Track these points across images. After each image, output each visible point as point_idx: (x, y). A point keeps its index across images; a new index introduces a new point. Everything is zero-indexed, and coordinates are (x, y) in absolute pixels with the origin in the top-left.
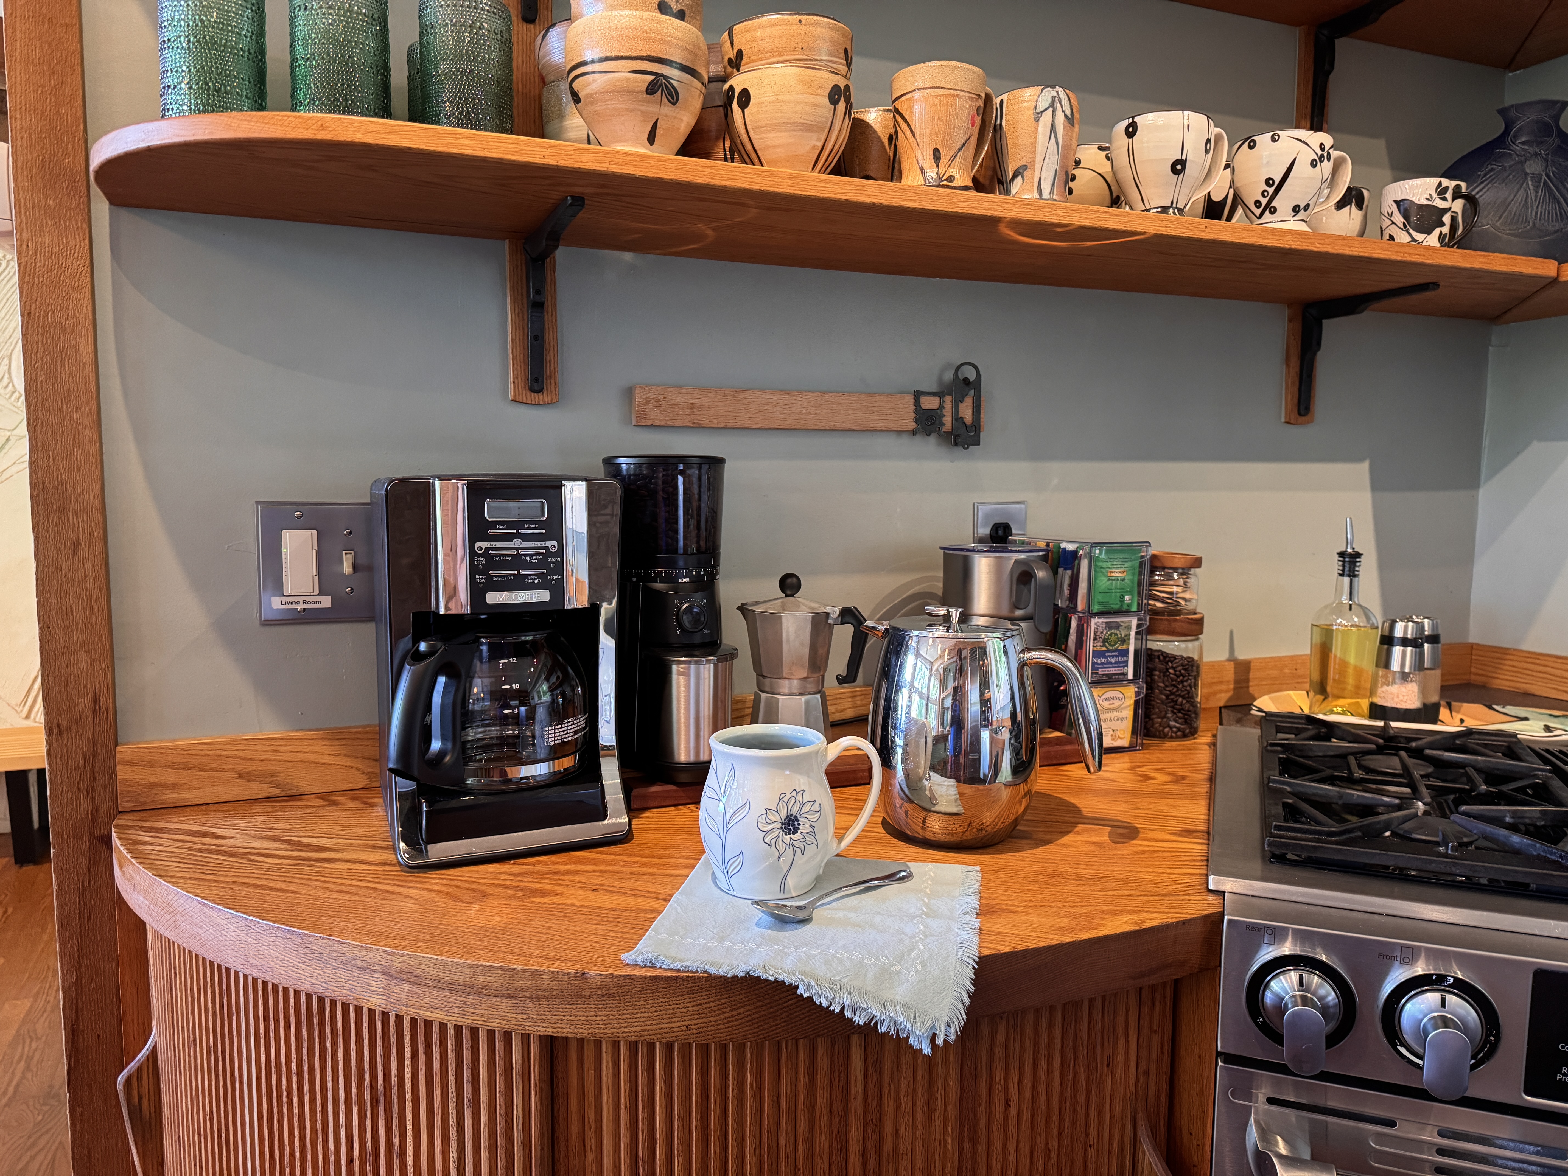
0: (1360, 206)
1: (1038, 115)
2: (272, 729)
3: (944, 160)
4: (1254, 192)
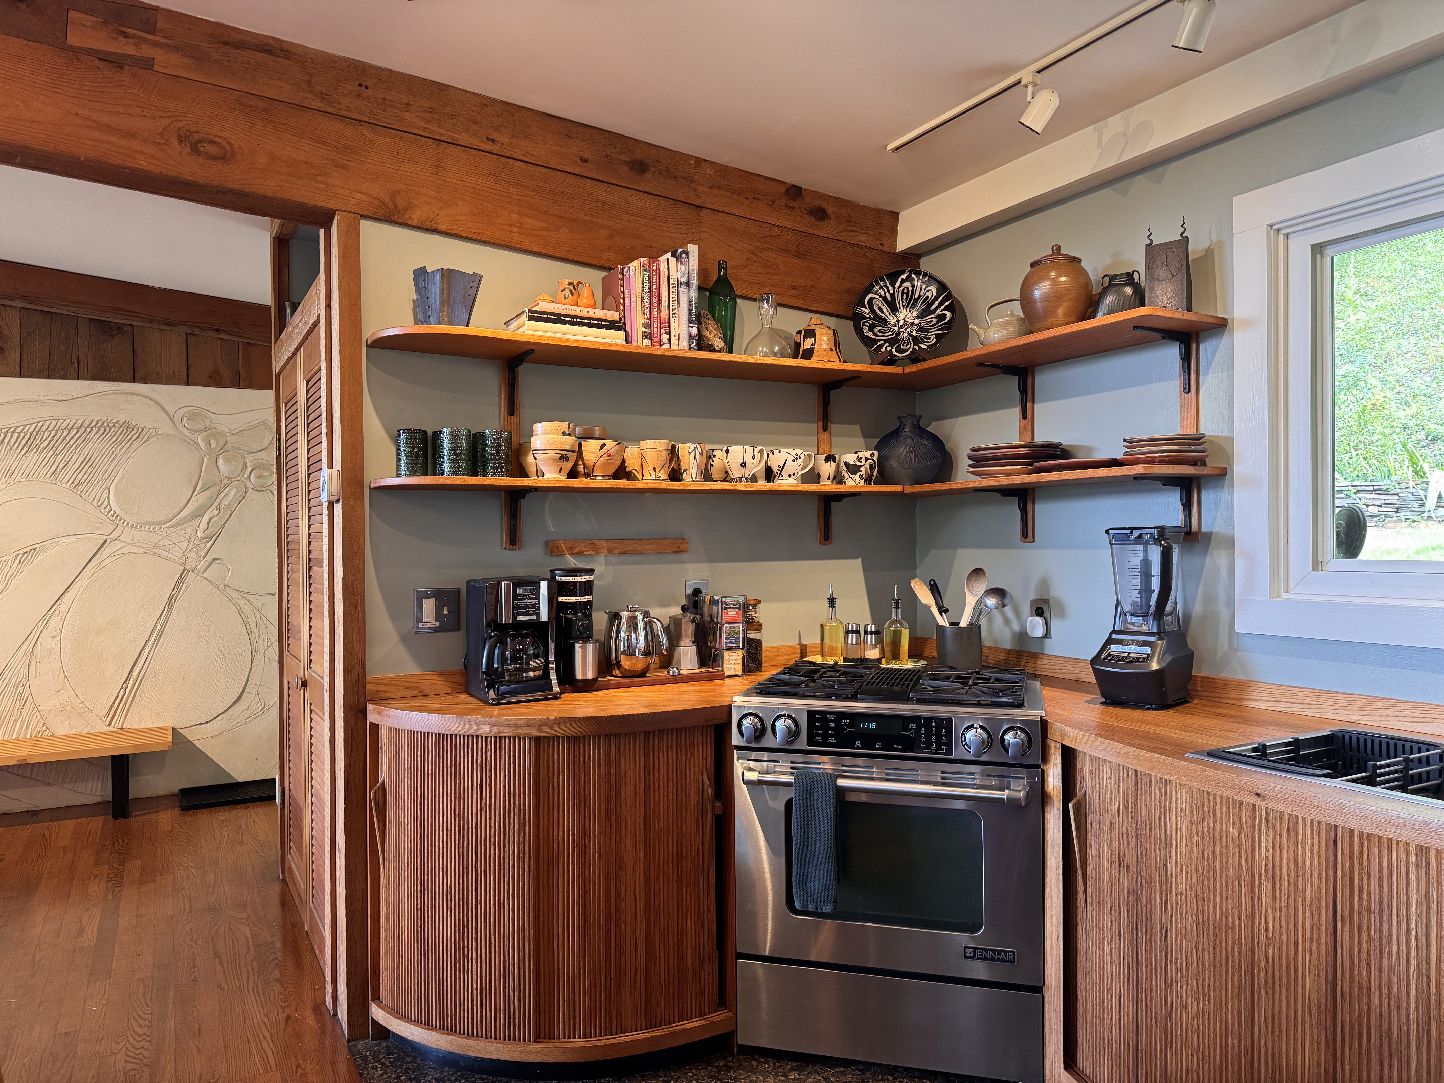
0: (834, 461)
1: (690, 453)
2: (417, 671)
3: (657, 471)
4: (775, 469)
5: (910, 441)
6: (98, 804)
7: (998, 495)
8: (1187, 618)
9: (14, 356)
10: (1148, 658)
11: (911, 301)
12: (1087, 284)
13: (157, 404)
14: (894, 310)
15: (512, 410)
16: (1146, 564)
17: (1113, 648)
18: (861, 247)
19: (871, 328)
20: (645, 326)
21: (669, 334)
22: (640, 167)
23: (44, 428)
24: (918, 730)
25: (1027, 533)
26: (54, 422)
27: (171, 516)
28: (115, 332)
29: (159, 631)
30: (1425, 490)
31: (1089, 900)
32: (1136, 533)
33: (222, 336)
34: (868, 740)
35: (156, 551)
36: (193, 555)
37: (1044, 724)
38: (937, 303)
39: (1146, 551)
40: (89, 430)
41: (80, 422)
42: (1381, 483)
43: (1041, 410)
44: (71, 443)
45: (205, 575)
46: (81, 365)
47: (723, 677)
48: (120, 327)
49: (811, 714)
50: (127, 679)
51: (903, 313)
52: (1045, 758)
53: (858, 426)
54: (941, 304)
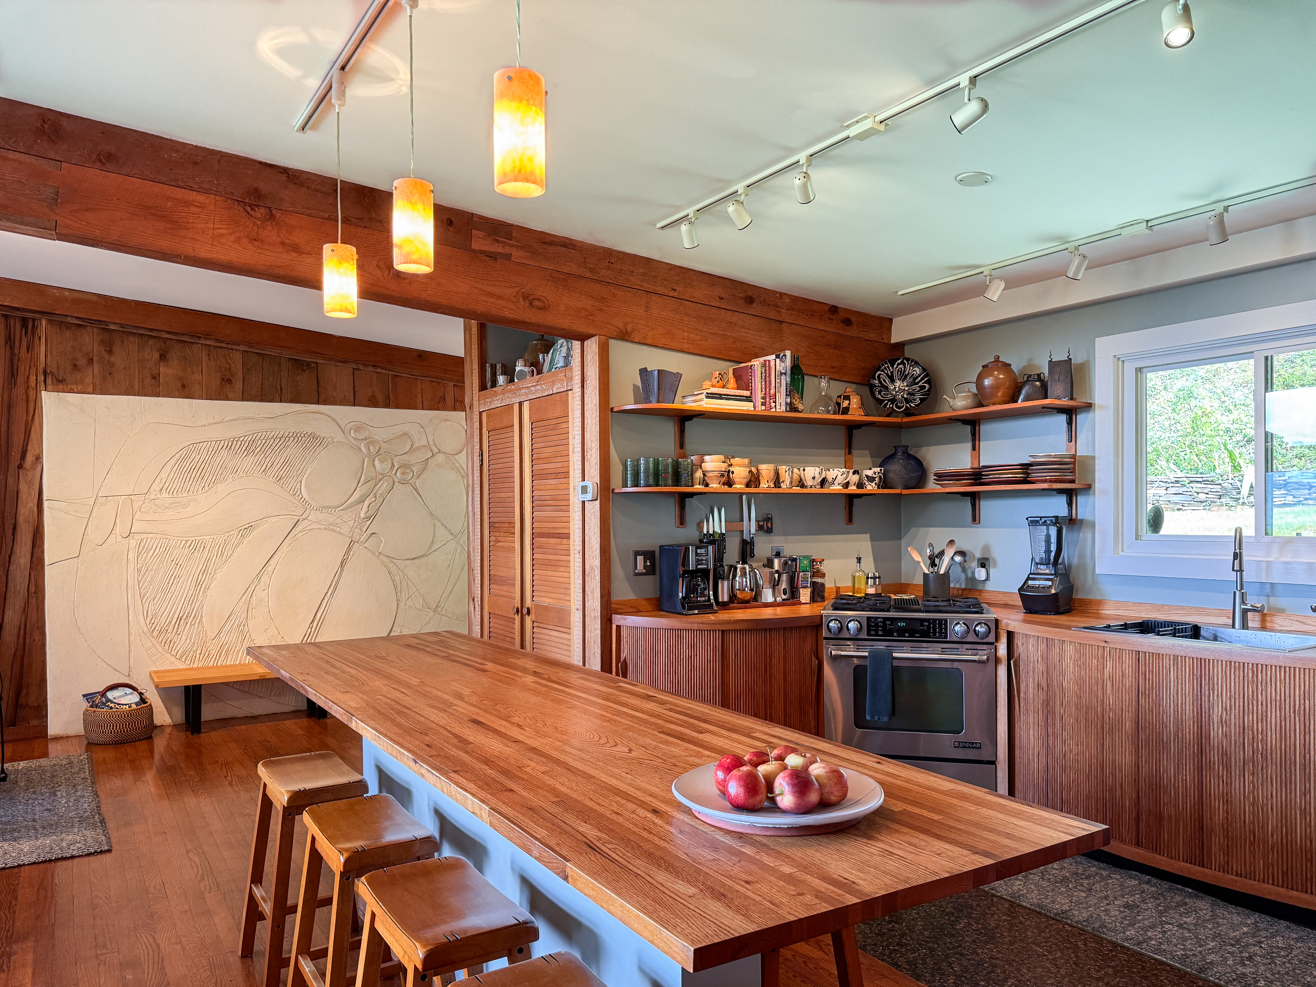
0: (858, 474)
1: (786, 469)
2: (635, 598)
3: (768, 483)
4: (830, 480)
5: (901, 461)
6: (293, 712)
7: (959, 496)
8: (1070, 566)
9: (238, 385)
10: (1050, 587)
11: (903, 377)
12: (1015, 379)
13: (334, 420)
14: (892, 380)
15: (682, 445)
16: (1048, 537)
17: (1030, 582)
18: (871, 341)
19: (880, 392)
20: (762, 398)
21: (775, 402)
22: (750, 300)
23: (257, 438)
24: (929, 627)
25: (975, 519)
26: (264, 434)
27: (343, 501)
28: (305, 368)
29: (334, 587)
30: (1241, 481)
31: (1022, 710)
32: (1043, 520)
33: (378, 370)
34: (901, 632)
35: (332, 527)
36: (358, 531)
37: (997, 621)
38: (919, 379)
39: (1048, 529)
40: (287, 439)
41: (282, 433)
42: (1208, 475)
43: (984, 445)
44: (276, 448)
45: (366, 545)
46: (283, 392)
47: (800, 603)
48: (308, 364)
49: (869, 619)
50: (313, 621)
51: (898, 383)
52: (997, 638)
53: (868, 451)
54: (922, 379)
